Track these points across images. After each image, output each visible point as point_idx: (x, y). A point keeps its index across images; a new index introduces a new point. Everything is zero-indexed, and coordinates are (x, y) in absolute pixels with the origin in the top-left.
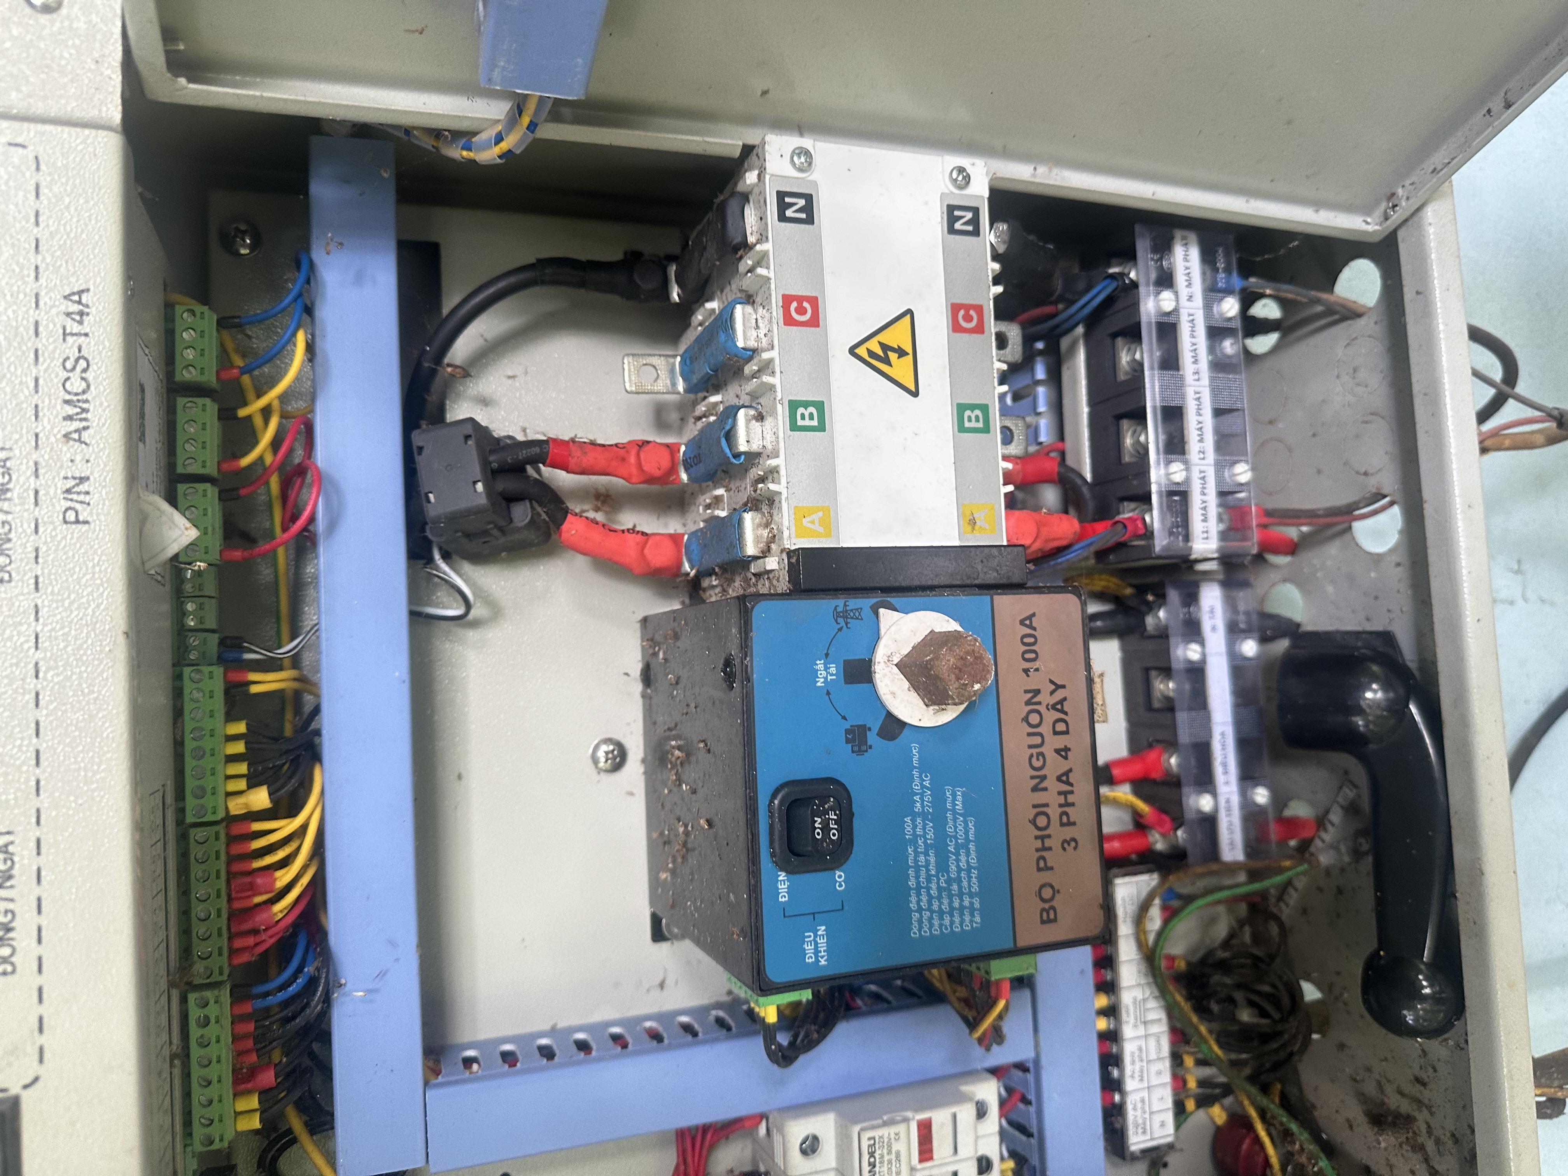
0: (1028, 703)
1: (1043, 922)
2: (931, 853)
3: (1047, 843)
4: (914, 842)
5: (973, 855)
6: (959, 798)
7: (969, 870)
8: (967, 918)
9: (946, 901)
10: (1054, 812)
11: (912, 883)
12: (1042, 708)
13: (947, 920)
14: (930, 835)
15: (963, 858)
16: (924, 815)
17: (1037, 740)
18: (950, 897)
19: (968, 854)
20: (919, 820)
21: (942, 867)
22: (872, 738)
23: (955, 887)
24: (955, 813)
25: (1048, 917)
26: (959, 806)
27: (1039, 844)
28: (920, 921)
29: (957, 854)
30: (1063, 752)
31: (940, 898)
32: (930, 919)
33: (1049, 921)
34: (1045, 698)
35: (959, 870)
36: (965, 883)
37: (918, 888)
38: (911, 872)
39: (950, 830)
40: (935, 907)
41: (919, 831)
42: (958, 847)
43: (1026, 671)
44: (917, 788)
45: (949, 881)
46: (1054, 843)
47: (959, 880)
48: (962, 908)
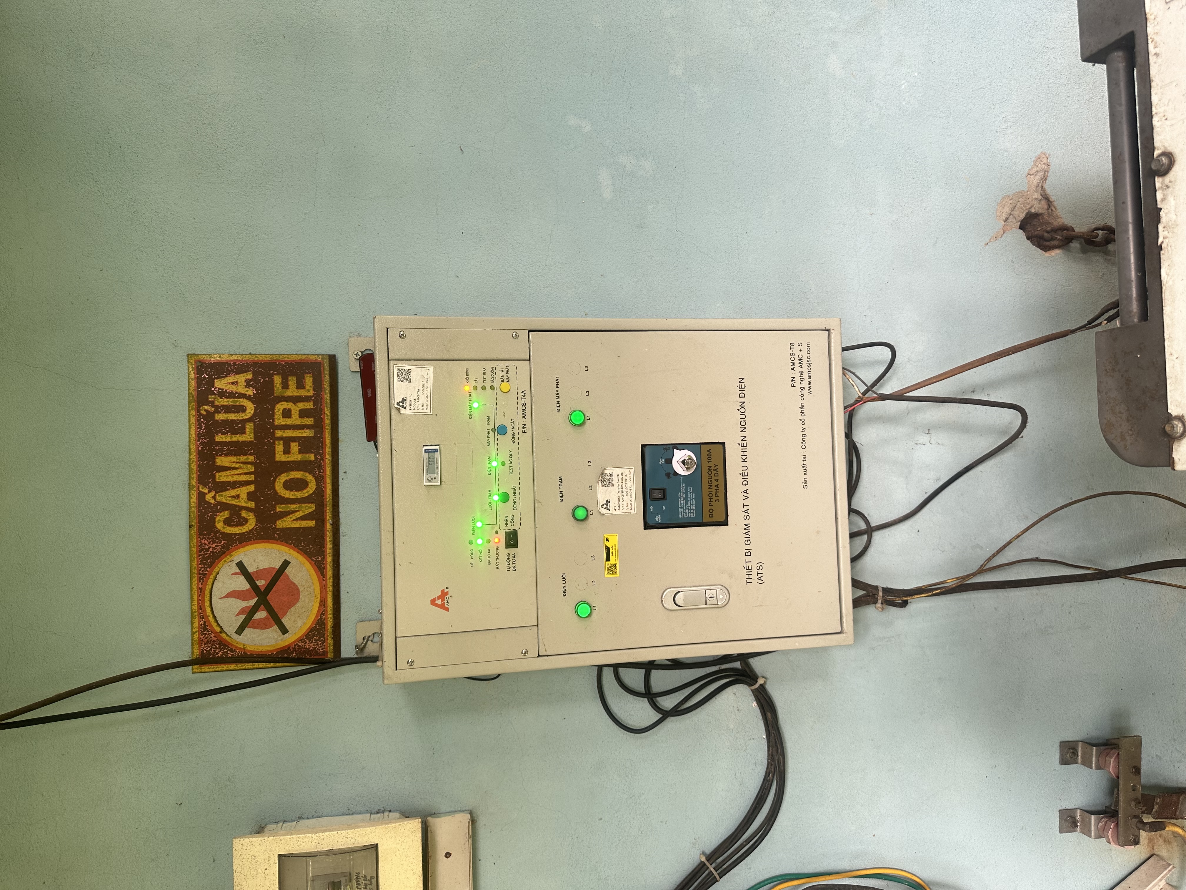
0: (708, 469)
1: (710, 517)
2: (684, 500)
3: (712, 500)
4: (681, 498)
5: (694, 501)
6: (691, 489)
7: (693, 504)
8: (692, 514)
9: (687, 511)
10: (714, 493)
11: (680, 506)
12: (712, 470)
13: (687, 515)
14: (684, 496)
15: (692, 502)
16: (683, 492)
17: (710, 477)
18: (688, 510)
19: (693, 501)
20: (682, 493)
21: (687, 503)
22: (671, 475)
23: (689, 508)
24: (690, 492)
25: (711, 516)
26: (691, 491)
27: (710, 500)
28: (681, 514)
29: (690, 501)
30: (717, 480)
31: (686, 510)
32: (684, 514)
33: (711, 517)
34: (713, 468)
35: (691, 504)
36: (692, 507)
37: (681, 508)
38: (680, 504)
39: (689, 496)
40: (685, 512)
41: (682, 496)
42: (690, 499)
43: (708, 462)
44: (682, 487)
45: (688, 506)
46: (713, 500)
47: (691, 506)
48: (691, 513)
